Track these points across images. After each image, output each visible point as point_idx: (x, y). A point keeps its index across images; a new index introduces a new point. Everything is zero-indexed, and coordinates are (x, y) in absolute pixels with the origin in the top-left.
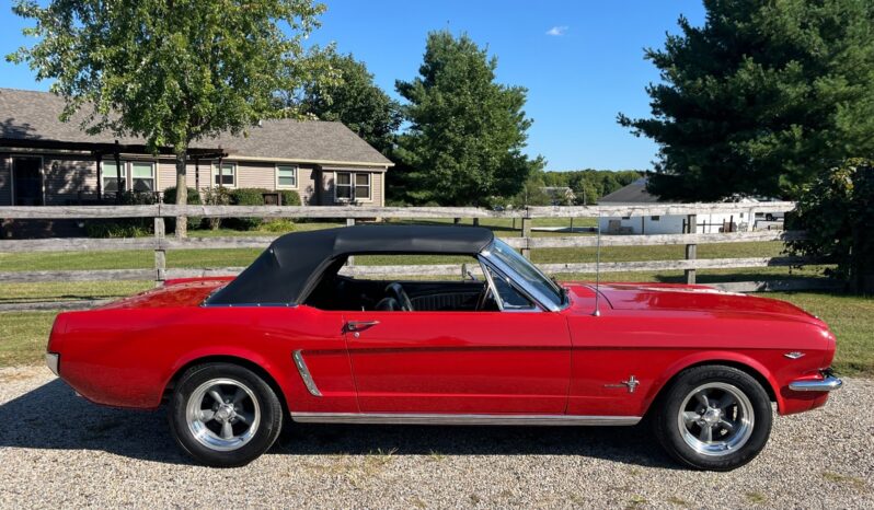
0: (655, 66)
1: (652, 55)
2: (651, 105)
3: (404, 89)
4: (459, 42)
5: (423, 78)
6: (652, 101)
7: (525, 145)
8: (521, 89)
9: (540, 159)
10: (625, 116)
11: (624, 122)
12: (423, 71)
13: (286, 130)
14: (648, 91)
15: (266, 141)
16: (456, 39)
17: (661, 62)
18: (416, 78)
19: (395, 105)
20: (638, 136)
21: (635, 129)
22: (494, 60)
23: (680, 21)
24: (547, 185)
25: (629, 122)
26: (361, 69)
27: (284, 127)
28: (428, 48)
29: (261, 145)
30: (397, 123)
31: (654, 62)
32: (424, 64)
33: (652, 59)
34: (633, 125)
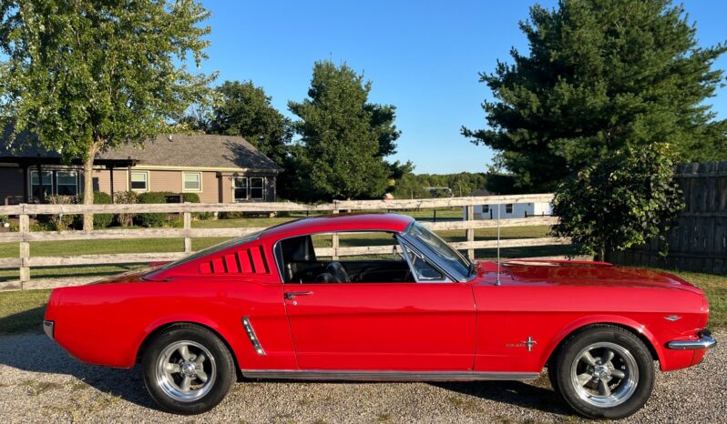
0: (489, 87)
1: (485, 78)
2: (487, 118)
3: (295, 109)
4: (340, 70)
5: (311, 99)
6: (487, 114)
7: (395, 152)
8: (392, 108)
9: (409, 163)
10: (467, 129)
11: (467, 133)
12: (311, 93)
13: (194, 143)
14: (484, 107)
15: (175, 153)
16: (338, 67)
17: (494, 84)
18: (306, 100)
19: (287, 121)
20: (477, 144)
21: (475, 139)
22: (369, 83)
23: (512, 52)
24: (432, 186)
25: (471, 133)
26: (259, 93)
27: (192, 141)
28: (315, 75)
29: (170, 156)
30: (289, 136)
31: (488, 85)
32: (311, 88)
33: (486, 82)
34: (474, 136)
